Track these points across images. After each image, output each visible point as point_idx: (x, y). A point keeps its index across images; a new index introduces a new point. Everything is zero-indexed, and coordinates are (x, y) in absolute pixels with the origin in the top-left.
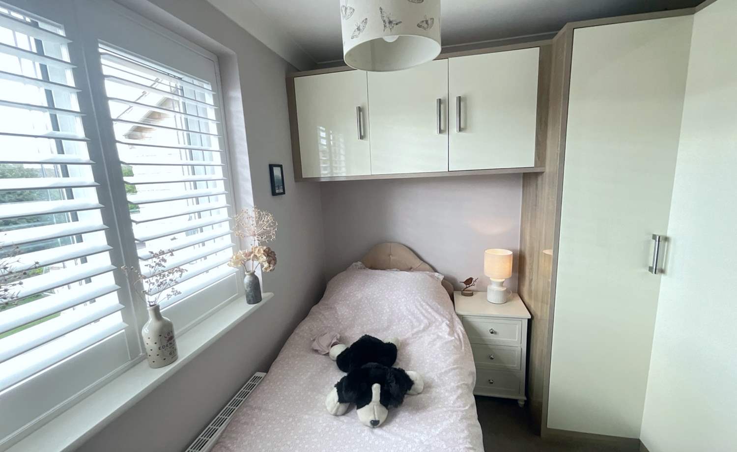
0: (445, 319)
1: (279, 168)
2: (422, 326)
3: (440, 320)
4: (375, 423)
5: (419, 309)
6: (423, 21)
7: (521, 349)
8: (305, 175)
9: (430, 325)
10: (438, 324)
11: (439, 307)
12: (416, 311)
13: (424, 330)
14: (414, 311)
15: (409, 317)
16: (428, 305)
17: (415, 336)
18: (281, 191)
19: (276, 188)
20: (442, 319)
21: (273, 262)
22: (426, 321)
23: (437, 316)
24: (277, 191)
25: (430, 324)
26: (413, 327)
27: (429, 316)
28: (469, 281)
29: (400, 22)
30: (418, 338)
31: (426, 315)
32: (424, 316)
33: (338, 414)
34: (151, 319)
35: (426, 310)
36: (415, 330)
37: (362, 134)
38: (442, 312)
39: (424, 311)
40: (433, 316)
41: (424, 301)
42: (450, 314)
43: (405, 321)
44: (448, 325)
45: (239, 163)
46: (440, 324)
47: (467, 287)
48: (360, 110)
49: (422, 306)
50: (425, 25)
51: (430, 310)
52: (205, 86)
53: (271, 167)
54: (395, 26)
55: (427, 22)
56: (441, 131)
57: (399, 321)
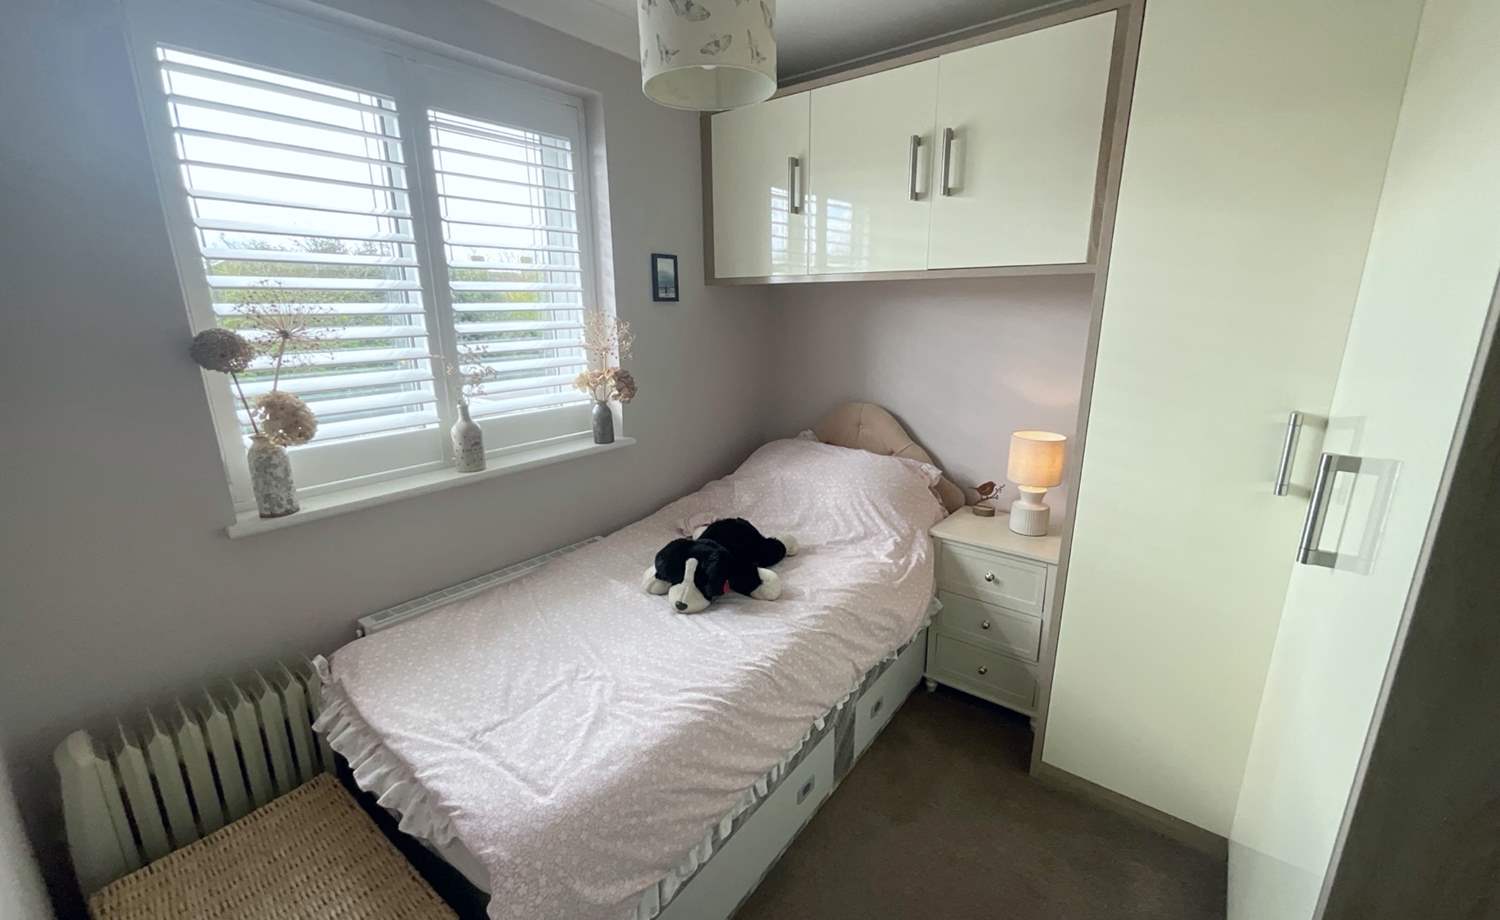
0: (894, 533)
1: (671, 261)
2: (851, 535)
3: (886, 532)
4: (681, 607)
5: (855, 509)
6: (709, 44)
7: (1042, 622)
8: (718, 275)
9: (866, 536)
10: (881, 538)
11: (894, 512)
12: (849, 511)
13: (852, 541)
14: (845, 510)
15: (836, 518)
16: (874, 504)
17: (830, 546)
18: (673, 295)
19: (663, 291)
20: (890, 533)
21: (626, 391)
22: (861, 529)
23: (883, 526)
24: (662, 295)
25: (865, 534)
26: (836, 533)
27: (870, 523)
28: (988, 488)
29: (678, 51)
30: (835, 550)
31: (864, 519)
32: (860, 520)
33: (653, 591)
34: (460, 419)
35: (867, 513)
36: (837, 538)
37: (797, 205)
38: (896, 523)
39: (862, 513)
40: (876, 525)
41: (868, 497)
42: (911, 529)
43: (828, 522)
44: (896, 543)
45: (603, 250)
46: (886, 540)
47: (983, 500)
48: (795, 162)
49: (861, 504)
50: (713, 48)
51: (874, 514)
52: (559, 143)
53: (654, 257)
54: (673, 57)
55: (717, 43)
56: (916, 196)
57: (817, 521)
